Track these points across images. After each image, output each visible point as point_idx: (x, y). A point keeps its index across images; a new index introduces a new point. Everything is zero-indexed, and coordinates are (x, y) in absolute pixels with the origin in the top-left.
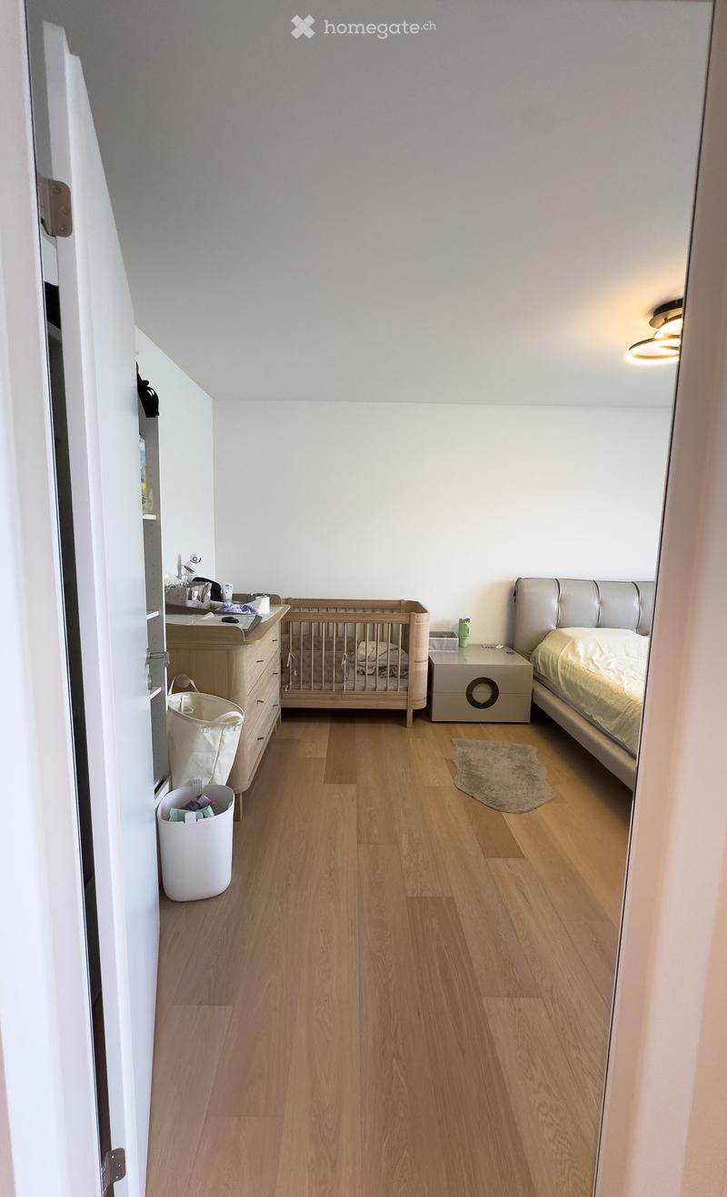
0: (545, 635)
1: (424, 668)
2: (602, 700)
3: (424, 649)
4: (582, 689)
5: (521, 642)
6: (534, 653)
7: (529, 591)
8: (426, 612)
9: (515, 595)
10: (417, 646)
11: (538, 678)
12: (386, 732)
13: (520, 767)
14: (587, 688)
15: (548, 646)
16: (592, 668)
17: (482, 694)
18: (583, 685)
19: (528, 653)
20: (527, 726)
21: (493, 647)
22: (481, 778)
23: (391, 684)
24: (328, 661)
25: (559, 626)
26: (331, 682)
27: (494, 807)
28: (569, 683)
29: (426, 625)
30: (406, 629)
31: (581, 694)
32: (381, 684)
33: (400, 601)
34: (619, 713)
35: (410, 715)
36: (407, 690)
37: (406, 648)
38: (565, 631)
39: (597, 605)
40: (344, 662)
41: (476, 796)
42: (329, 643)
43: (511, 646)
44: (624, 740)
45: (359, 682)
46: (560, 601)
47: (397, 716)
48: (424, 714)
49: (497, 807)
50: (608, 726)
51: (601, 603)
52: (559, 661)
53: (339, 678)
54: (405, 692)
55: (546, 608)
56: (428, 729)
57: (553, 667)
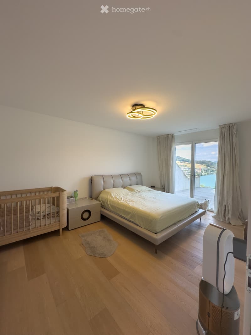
0: (101, 192)
1: (65, 212)
2: (124, 210)
3: (65, 204)
4: (117, 207)
5: (94, 195)
6: (99, 198)
7: (95, 179)
8: (65, 191)
9: (91, 181)
10: (63, 204)
11: (102, 206)
12: (52, 241)
13: (105, 238)
14: (119, 207)
15: (102, 196)
16: (118, 201)
17: (86, 215)
18: (117, 206)
19: (97, 199)
20: (100, 222)
21: (85, 198)
22: (95, 247)
23: (53, 220)
24: (22, 219)
25: (104, 189)
26: (23, 227)
27: (103, 257)
28: (112, 206)
29: (65, 195)
30: (58, 198)
31: (117, 209)
32: (48, 222)
33: (51, 187)
34: (131, 213)
35: (61, 230)
36: (59, 221)
37: (58, 206)
38: (107, 190)
39: (113, 182)
40: (30, 217)
41: (96, 255)
42: (21, 210)
43: (91, 197)
44: (133, 220)
45: (38, 223)
46: (104, 182)
47: (56, 233)
48: (67, 229)
49: (104, 257)
50: (127, 217)
51: (114, 181)
52: (108, 200)
53: (27, 224)
54: (59, 223)
55: (100, 184)
56: (68, 234)
57: (106, 202)
